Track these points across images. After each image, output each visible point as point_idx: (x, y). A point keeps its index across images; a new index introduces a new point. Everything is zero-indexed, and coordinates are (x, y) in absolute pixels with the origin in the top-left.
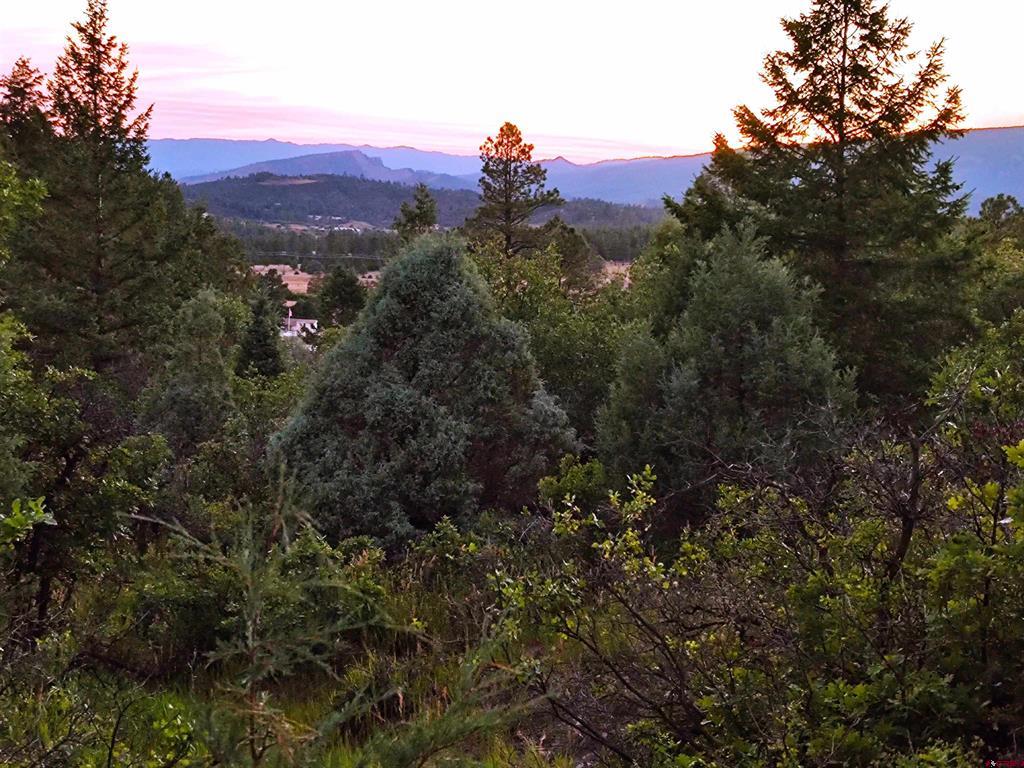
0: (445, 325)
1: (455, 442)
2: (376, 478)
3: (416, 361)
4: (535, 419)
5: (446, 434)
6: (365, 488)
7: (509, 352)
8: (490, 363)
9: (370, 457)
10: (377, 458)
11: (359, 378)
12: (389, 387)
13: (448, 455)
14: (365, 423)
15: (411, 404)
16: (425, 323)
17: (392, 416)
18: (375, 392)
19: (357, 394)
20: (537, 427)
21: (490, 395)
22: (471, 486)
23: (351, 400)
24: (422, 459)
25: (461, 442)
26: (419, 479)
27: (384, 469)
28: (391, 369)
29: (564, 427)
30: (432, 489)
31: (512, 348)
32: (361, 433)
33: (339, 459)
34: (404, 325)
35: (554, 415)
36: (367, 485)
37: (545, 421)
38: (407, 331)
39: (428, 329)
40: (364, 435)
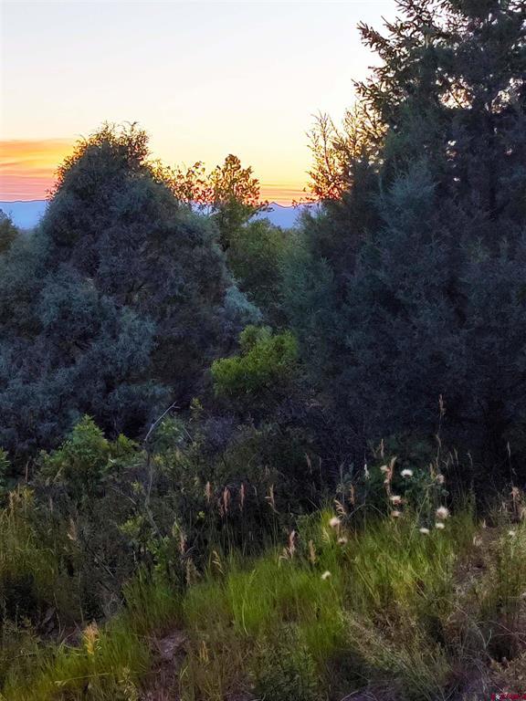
0: (126, 218)
1: (140, 344)
2: (52, 385)
3: (96, 258)
4: (228, 317)
5: (130, 335)
6: (40, 396)
7: (198, 247)
8: (176, 259)
9: (47, 364)
10: (55, 365)
11: (36, 280)
12: (67, 287)
13: (131, 357)
14: (41, 327)
15: (90, 304)
16: (105, 218)
17: (70, 317)
18: (52, 294)
19: (32, 297)
20: (229, 325)
21: (177, 292)
22: (158, 390)
23: (25, 303)
24: (104, 363)
25: (146, 343)
26: (101, 385)
27: (62, 375)
28: (68, 269)
29: (259, 325)
30: (116, 395)
31: (201, 243)
32: (38, 338)
33: (14, 366)
34: (81, 221)
35: (247, 312)
36: (43, 393)
37: (238, 319)
38: (85, 227)
39: (107, 225)
40: (40, 341)
